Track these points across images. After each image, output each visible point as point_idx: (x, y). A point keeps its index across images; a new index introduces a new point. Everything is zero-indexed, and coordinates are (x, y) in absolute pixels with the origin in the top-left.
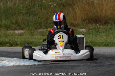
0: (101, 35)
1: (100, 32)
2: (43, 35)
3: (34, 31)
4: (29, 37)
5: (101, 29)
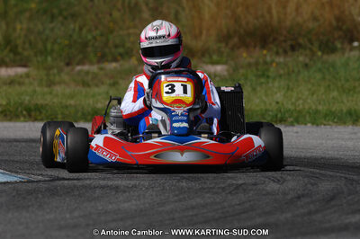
0: (270, 85)
1: (270, 74)
2: (85, 84)
3: (60, 71)
4: (35, 91)
5: (274, 65)
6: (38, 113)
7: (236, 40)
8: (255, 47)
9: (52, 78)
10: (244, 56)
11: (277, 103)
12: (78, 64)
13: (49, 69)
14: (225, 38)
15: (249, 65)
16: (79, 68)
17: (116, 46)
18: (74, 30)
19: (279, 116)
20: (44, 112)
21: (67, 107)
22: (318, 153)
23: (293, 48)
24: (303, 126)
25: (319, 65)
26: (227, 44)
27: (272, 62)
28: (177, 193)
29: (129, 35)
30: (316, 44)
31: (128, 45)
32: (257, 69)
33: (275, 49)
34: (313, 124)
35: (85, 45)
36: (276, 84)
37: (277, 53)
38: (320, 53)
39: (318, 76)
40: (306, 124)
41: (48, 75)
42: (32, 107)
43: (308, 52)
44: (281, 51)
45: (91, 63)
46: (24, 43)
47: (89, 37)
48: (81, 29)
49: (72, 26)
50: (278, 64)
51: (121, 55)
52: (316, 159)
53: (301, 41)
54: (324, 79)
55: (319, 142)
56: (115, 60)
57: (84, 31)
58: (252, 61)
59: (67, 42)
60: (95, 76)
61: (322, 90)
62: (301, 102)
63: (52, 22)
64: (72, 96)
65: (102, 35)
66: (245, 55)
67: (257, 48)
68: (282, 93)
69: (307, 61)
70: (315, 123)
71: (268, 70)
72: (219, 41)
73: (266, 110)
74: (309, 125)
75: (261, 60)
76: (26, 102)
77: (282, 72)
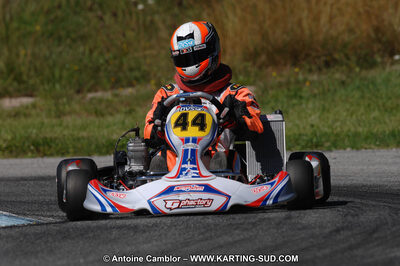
0: (304, 106)
1: (303, 94)
2: (99, 114)
3: (70, 99)
4: (43, 124)
5: (308, 84)
6: (46, 148)
7: (263, 58)
8: (285, 65)
9: (61, 108)
10: (274, 76)
11: (312, 126)
12: (89, 91)
13: (57, 98)
14: (252, 56)
15: (280, 85)
16: (90, 95)
17: (131, 70)
18: (84, 54)
19: (315, 140)
20: (53, 145)
21: (79, 139)
22: (359, 180)
23: (327, 64)
24: (341, 151)
25: (357, 82)
26: (254, 63)
27: (305, 80)
28: (203, 230)
29: (145, 57)
30: (354, 58)
31: (144, 68)
32: (289, 89)
33: (308, 67)
34: (352, 148)
35: (97, 69)
36: (310, 105)
37: (310, 71)
38: (357, 69)
39: (357, 94)
40: (345, 149)
41: (56, 105)
42: (41, 141)
43: (344, 68)
44: (314, 67)
45: (105, 90)
46: (29, 69)
47: (101, 61)
48: (91, 52)
49: (81, 49)
50: (312, 83)
51: (137, 79)
52: (356, 187)
53: (337, 56)
54: (363, 97)
55: (359, 167)
56: (131, 85)
57: (95, 54)
58: (283, 80)
59: (76, 68)
60: (109, 103)
61: (362, 110)
62: (338, 124)
63: (59, 45)
64: (84, 128)
65: (115, 58)
66: (274, 74)
67: (288, 66)
68: (318, 114)
69: (344, 78)
70: (355, 147)
71: (300, 89)
72: (246, 60)
73: (300, 135)
74: (349, 149)
75: (292, 80)
76: (34, 136)
77: (316, 91)
